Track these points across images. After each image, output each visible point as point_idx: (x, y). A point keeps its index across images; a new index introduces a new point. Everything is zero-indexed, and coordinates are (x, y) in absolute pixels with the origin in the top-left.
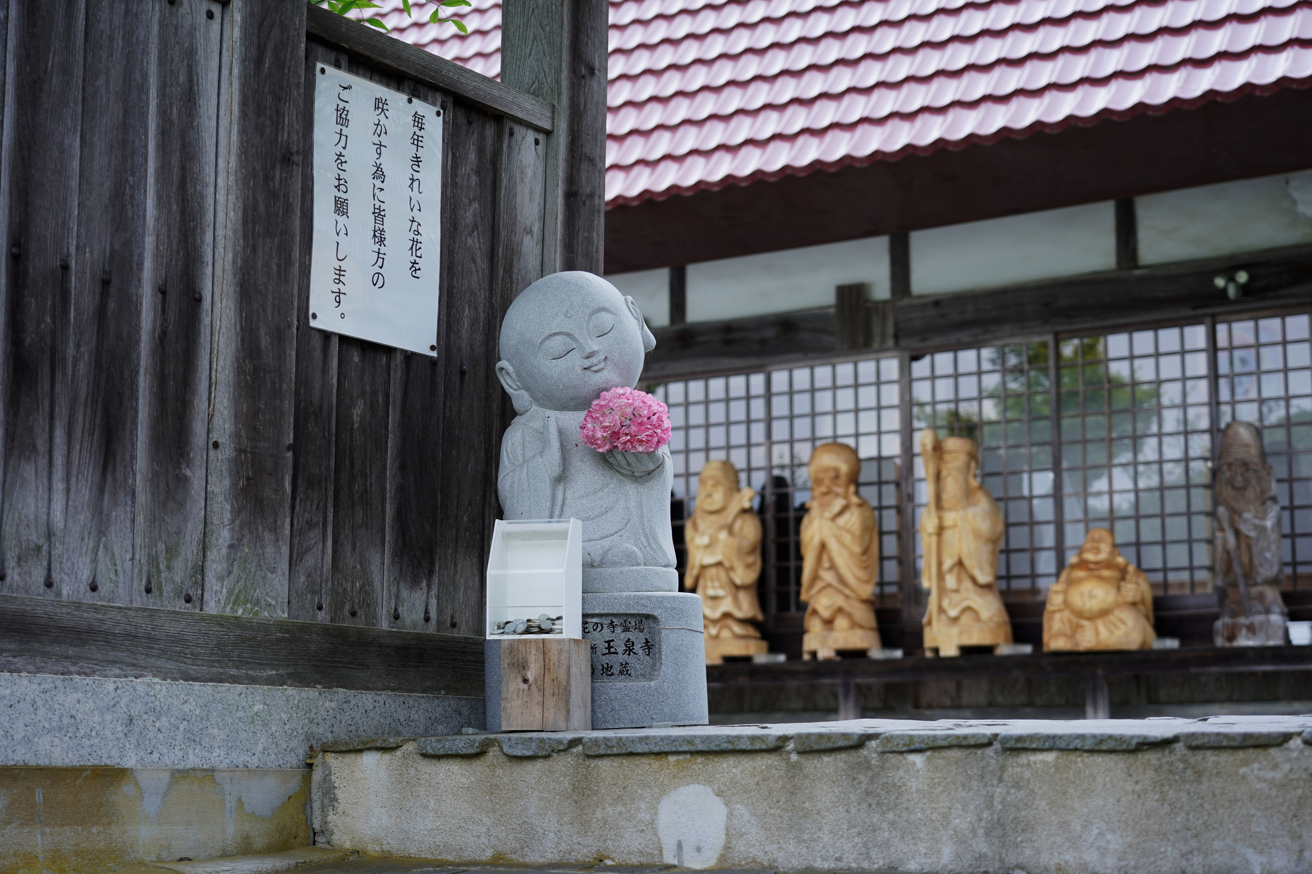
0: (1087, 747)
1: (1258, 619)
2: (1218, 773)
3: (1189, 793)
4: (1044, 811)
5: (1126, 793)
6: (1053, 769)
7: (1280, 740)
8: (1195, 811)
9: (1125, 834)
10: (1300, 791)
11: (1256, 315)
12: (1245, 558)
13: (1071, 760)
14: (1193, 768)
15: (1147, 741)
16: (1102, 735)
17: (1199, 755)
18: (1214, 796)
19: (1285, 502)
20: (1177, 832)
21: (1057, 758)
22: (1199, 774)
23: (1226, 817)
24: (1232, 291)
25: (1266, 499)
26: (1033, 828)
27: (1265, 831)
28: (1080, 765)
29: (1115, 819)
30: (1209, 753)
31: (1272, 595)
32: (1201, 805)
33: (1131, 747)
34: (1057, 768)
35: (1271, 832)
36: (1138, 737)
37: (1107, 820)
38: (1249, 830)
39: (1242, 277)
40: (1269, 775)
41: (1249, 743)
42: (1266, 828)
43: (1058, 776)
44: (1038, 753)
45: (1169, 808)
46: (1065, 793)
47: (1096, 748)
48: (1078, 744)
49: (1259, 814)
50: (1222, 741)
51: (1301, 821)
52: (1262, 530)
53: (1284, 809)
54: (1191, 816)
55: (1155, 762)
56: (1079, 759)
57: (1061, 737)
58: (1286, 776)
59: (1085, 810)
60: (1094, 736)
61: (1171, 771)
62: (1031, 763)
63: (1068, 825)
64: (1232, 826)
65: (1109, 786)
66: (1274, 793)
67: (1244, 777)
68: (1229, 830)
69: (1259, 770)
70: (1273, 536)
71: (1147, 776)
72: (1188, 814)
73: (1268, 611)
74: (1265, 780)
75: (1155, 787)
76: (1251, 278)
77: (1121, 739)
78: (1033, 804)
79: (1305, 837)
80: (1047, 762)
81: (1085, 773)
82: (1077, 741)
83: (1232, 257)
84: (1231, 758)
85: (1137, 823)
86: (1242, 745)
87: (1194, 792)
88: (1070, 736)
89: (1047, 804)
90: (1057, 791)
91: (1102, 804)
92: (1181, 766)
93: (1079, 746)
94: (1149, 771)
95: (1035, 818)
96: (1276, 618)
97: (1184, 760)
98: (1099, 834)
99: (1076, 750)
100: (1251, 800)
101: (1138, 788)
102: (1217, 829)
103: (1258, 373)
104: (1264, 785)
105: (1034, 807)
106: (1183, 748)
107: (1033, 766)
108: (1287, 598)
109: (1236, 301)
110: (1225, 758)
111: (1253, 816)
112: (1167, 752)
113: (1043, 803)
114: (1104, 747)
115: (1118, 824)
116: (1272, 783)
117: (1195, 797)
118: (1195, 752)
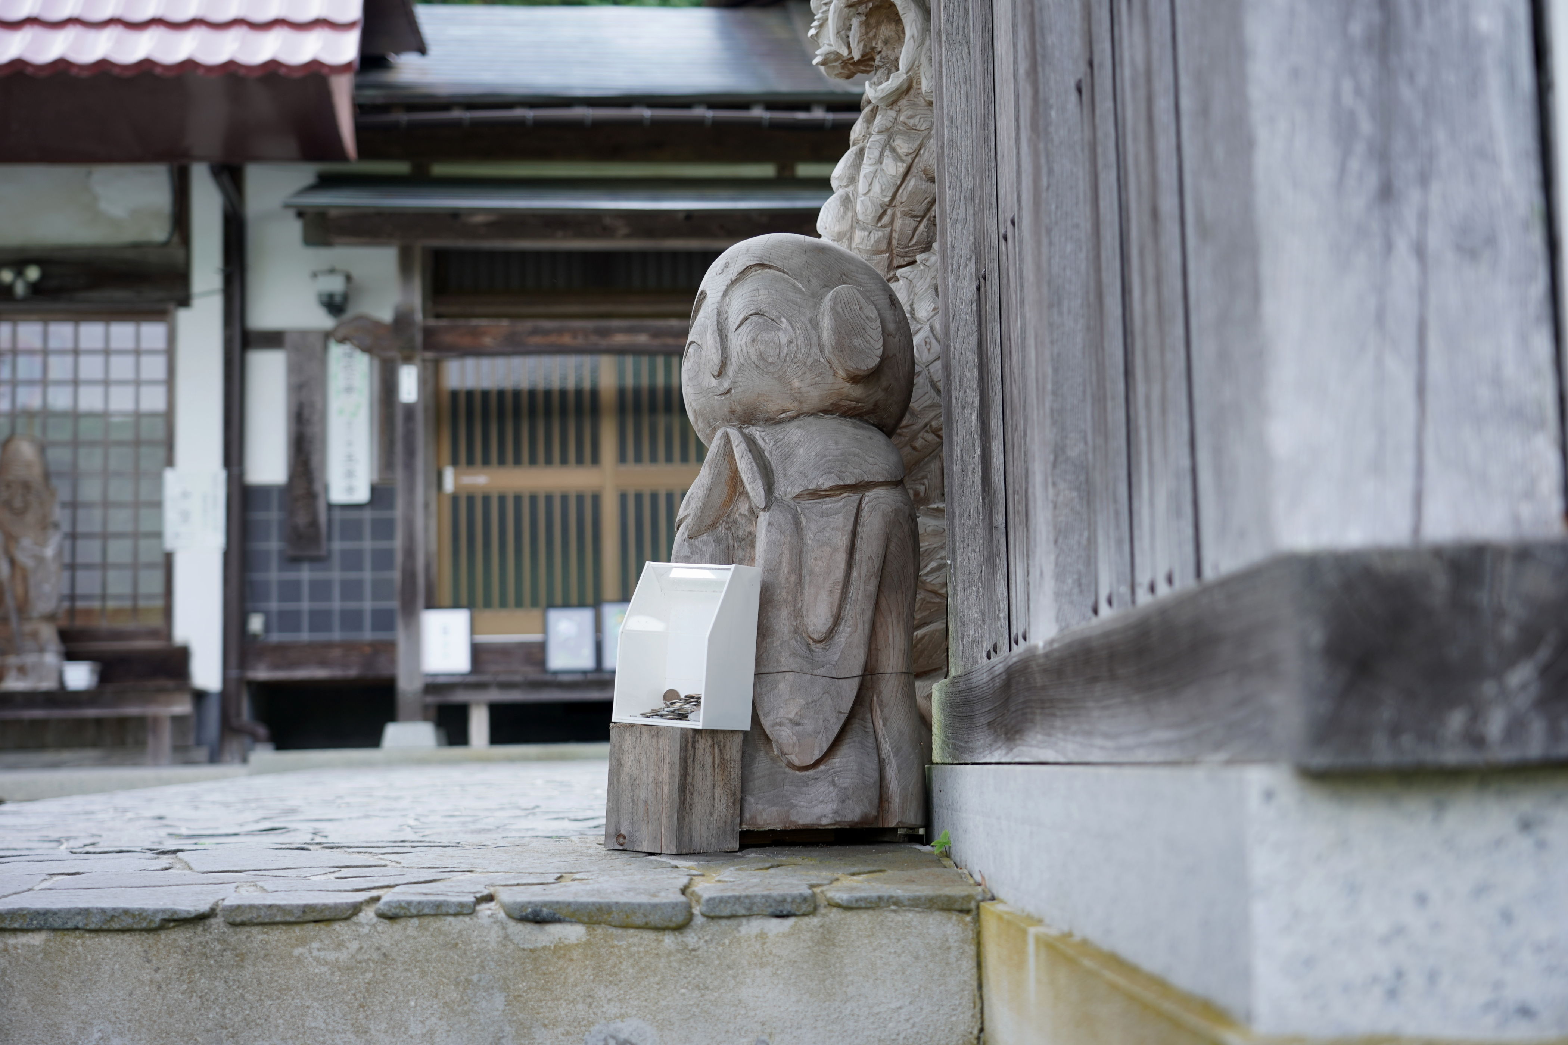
0: (93, 926)
1: (30, 659)
2: (266, 955)
3: (226, 982)
4: (25, 1011)
5: (142, 983)
6: (41, 955)
7: (350, 912)
8: (233, 1004)
9: (137, 1037)
10: (369, 975)
11: (47, 317)
12: (20, 590)
13: (68, 943)
14: (235, 949)
15: (175, 917)
16: (114, 909)
17: (243, 933)
18: (260, 984)
19: (66, 527)
20: (208, 1031)
21: (47, 940)
22: (241, 957)
23: (274, 1010)
24: (20, 289)
25: (46, 525)
26: (7, 1035)
27: (323, 1026)
28: (80, 949)
29: (125, 1018)
30: (255, 930)
31: (48, 633)
32: (242, 996)
33: (153, 925)
34: (46, 953)
35: (330, 1027)
36: (164, 911)
37: (113, 1019)
38: (303, 1025)
39: (33, 273)
40: (331, 956)
41: (310, 917)
42: (325, 1022)
43: (48, 964)
44: (19, 934)
45: (199, 1001)
46: (55, 987)
47: (105, 927)
48: (80, 921)
49: (315, 1004)
50: (275, 916)
51: (369, 1012)
52: (40, 560)
53: (348, 998)
54: (227, 1011)
55: (183, 943)
56: (79, 941)
57: (55, 913)
58: (353, 956)
59: (84, 1008)
60: (103, 911)
61: (205, 954)
62: (10, 948)
63: (58, 1029)
64: (280, 1021)
65: (118, 975)
66: (336, 979)
67: (299, 960)
68: (277, 1026)
69: (319, 950)
70: (53, 567)
71: (172, 961)
72: (224, 1009)
73: (41, 650)
74: (326, 963)
75: (181, 975)
76: (44, 277)
77: (140, 914)
78: (8, 1003)
79: (373, 1032)
80: (34, 945)
81: (86, 959)
82: (79, 918)
83: (21, 249)
84: (284, 936)
85: (155, 1022)
86: (300, 920)
87: (234, 980)
88: (69, 911)
89: (29, 1001)
90: (45, 984)
91: (108, 999)
92: (218, 947)
93: (80, 925)
94: (175, 955)
95: (11, 1021)
96: (51, 658)
97: (222, 940)
98: (101, 1038)
99: (77, 929)
100: (308, 989)
101: (158, 976)
102: (261, 1025)
103: (44, 382)
104: (324, 969)
105: (10, 1006)
106: (222, 925)
107: (12, 951)
108: (65, 636)
109: (24, 300)
110: (276, 936)
111: (308, 1007)
112: (200, 929)
113: (24, 1001)
114: (116, 926)
115: (128, 1024)
116: (335, 966)
117: (235, 987)
118: (238, 930)
